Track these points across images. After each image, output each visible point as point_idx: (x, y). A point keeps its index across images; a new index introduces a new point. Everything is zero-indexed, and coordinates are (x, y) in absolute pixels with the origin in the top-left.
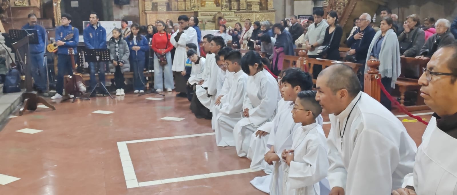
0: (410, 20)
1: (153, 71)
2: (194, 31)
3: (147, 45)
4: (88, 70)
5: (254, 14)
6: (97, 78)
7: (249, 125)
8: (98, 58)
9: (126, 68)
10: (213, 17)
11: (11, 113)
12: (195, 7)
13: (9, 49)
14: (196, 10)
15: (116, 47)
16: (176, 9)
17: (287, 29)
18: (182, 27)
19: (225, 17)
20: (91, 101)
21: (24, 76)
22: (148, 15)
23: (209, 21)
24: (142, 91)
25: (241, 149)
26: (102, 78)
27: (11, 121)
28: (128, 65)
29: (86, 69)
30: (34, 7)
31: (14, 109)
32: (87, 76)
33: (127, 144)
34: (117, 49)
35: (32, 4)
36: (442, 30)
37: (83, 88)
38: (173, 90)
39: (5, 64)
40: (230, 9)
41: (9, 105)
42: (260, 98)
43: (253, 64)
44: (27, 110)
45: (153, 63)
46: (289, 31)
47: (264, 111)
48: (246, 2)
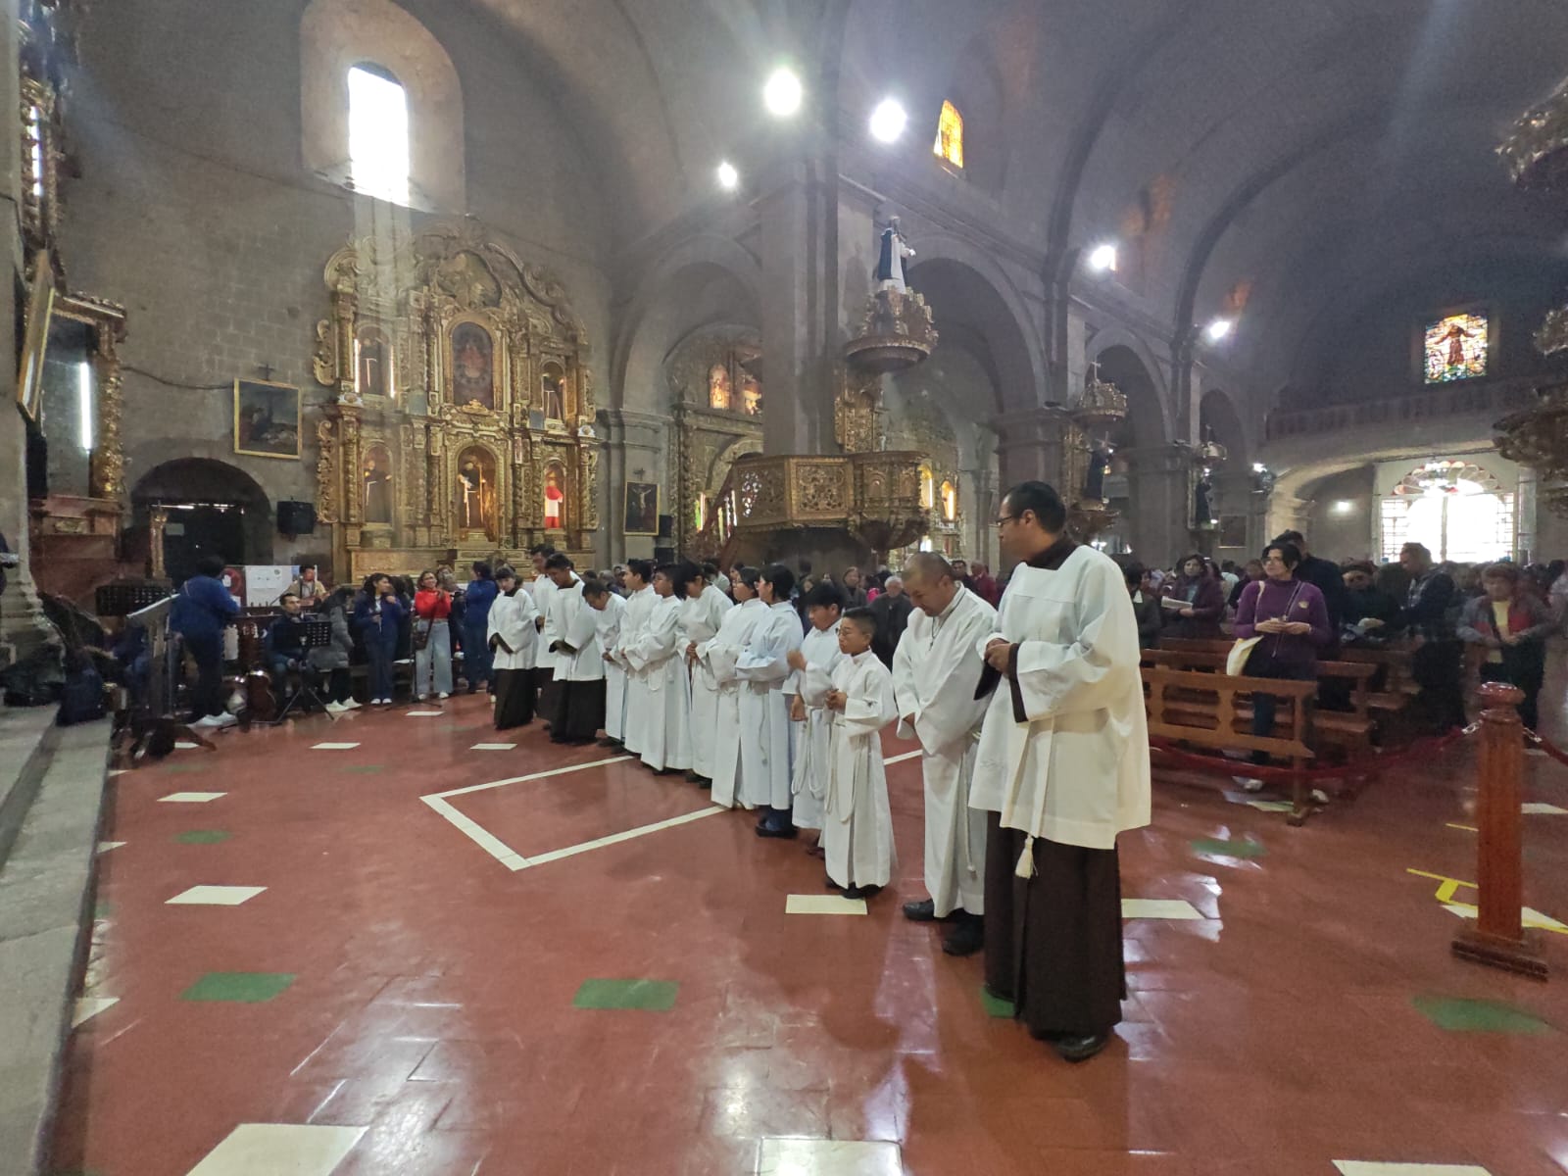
11: (113, 765)
12: (447, 540)
16: (411, 544)
19: (509, 559)
22: (353, 555)
30: (107, 536)
33: (445, 799)
35: (98, 530)
40: (515, 546)
44: (153, 757)
48: (545, 536)
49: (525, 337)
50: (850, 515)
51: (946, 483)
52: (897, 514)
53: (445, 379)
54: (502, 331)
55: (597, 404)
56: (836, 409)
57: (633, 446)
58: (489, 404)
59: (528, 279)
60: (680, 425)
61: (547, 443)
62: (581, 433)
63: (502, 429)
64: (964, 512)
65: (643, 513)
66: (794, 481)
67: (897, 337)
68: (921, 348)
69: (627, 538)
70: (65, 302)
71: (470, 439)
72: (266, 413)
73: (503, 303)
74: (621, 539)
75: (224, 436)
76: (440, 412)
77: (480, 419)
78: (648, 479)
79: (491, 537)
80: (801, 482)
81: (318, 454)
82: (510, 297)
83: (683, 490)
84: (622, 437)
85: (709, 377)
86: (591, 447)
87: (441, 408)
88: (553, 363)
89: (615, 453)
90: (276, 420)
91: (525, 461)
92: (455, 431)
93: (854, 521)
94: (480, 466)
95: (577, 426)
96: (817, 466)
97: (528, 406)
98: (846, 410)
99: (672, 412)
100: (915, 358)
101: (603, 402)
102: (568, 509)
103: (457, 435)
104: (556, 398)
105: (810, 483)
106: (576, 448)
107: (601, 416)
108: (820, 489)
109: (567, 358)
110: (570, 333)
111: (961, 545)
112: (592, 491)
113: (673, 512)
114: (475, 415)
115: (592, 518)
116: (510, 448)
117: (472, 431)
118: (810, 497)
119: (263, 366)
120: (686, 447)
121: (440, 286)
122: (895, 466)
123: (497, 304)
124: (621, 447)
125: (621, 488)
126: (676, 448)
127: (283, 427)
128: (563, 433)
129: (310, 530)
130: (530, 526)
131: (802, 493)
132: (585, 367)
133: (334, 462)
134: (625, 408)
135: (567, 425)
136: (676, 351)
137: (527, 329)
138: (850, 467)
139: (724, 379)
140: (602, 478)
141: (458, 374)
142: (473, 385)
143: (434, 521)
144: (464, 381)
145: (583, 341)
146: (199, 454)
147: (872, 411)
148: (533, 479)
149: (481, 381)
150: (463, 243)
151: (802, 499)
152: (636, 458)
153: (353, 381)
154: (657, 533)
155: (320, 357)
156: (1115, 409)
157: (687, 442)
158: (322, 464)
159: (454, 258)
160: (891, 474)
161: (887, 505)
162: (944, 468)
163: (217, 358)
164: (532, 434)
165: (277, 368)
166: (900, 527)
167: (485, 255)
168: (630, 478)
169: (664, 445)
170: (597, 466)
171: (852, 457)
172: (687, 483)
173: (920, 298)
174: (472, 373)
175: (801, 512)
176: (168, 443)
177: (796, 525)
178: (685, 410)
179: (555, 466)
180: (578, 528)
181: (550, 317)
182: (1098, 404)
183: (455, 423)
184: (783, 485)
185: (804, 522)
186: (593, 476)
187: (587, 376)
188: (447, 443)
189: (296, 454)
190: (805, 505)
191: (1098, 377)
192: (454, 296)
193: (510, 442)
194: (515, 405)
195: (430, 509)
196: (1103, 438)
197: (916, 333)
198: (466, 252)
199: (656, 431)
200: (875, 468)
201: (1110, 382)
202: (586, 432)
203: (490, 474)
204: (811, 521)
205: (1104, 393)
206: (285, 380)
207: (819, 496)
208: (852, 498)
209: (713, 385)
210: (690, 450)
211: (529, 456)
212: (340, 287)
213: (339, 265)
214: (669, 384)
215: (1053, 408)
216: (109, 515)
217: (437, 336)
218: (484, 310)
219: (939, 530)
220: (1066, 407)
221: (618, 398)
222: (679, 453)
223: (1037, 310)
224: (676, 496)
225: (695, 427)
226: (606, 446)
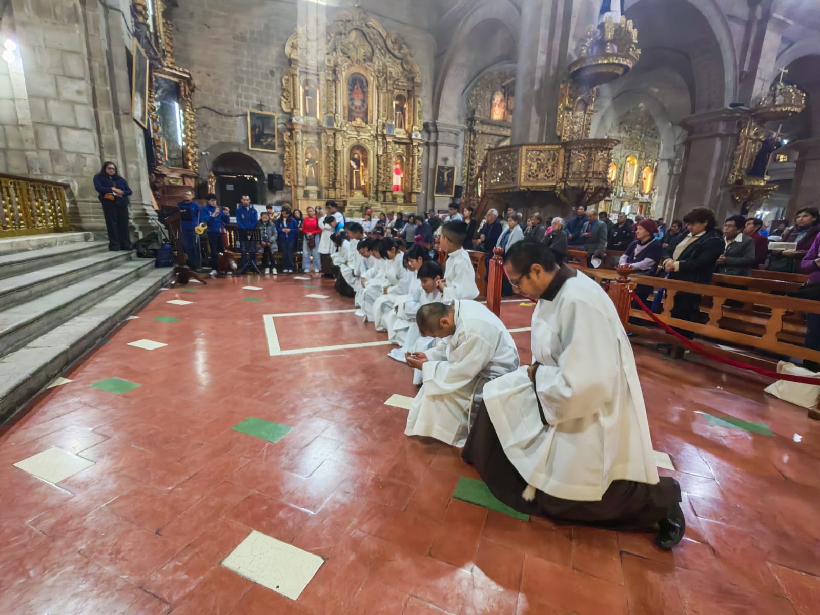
0: (534, 218)
1: (302, 252)
2: (340, 216)
3: (297, 227)
4: (239, 250)
5: (399, 206)
6: (248, 257)
7: (388, 302)
8: (249, 237)
9: (275, 248)
10: (359, 206)
11: (162, 286)
12: (344, 196)
13: (163, 226)
14: (344, 199)
15: (265, 229)
17: (427, 220)
18: (329, 212)
20: (241, 278)
21: (176, 252)
22: (300, 201)
23: (357, 210)
24: (290, 271)
25: (380, 323)
26: (253, 256)
27: (162, 293)
28: (275, 246)
29: (238, 248)
30: (189, 187)
31: (166, 282)
32: (238, 255)
33: (273, 318)
34: (266, 231)
35: (187, 184)
36: (556, 227)
37: (235, 265)
38: (320, 272)
39: (157, 239)
40: (377, 201)
41: (161, 278)
42: (398, 278)
43: (390, 249)
44: (178, 284)
45: (302, 244)
46: (429, 221)
47: (402, 290)
48: (392, 195)
49: (386, 79)
50: (557, 183)
51: (647, 168)
52: (590, 182)
53: (344, 106)
54: (373, 77)
55: (424, 119)
56: (559, 112)
57: (443, 144)
58: (365, 121)
59: (389, 43)
60: (471, 130)
61: (395, 143)
62: (413, 137)
63: (372, 135)
64: (657, 188)
65: (446, 183)
66: (524, 161)
67: (607, 56)
68: (625, 63)
69: (436, 198)
70: (164, 70)
71: (356, 141)
72: (261, 128)
73: (375, 59)
74: (433, 198)
75: (245, 141)
76: (341, 126)
77: (361, 129)
78: (450, 163)
79: (366, 195)
80: (528, 161)
81: (284, 150)
82: (378, 55)
83: (470, 171)
84: (437, 138)
85: (492, 99)
86: (419, 144)
87: (342, 124)
88: (401, 95)
89: (432, 148)
90: (266, 132)
91: (384, 153)
92: (348, 136)
93: (560, 187)
94: (361, 156)
95: (412, 132)
96: (541, 151)
97: (386, 121)
98: (566, 112)
99: (467, 123)
100: (620, 71)
101: (427, 118)
102: (405, 181)
103: (349, 139)
104: (401, 116)
105: (534, 162)
106: (411, 146)
107: (426, 126)
108: (540, 166)
109: (409, 91)
110: (411, 75)
111: (651, 209)
112: (418, 170)
113: (463, 183)
114: (358, 127)
115: (418, 186)
116: (376, 146)
117: (357, 136)
118: (534, 171)
119: (259, 103)
120: (474, 144)
121: (342, 52)
122: (594, 149)
123: (371, 60)
124: (436, 144)
125: (435, 169)
126: (468, 145)
127: (268, 136)
128: (405, 137)
129: (281, 189)
130: (384, 189)
131: (528, 169)
132: (418, 96)
133: (291, 154)
134: (440, 120)
135: (407, 132)
136: (472, 84)
137: (387, 74)
138: (562, 151)
139: (501, 101)
140: (425, 162)
141: (350, 103)
142: (358, 110)
143: (338, 185)
144: (353, 108)
145: (417, 80)
146: (235, 150)
147: (585, 113)
148: (386, 164)
149: (362, 107)
150: (354, 24)
151: (528, 172)
152: (444, 151)
153: (300, 109)
154: (453, 196)
155: (284, 97)
156: (792, 105)
157: (475, 141)
158: (286, 155)
159: (349, 33)
160: (590, 155)
161: (584, 176)
162: (647, 157)
163: (240, 100)
164: (387, 137)
165: (265, 104)
166: (590, 190)
167: (366, 30)
168: (440, 163)
169: (461, 144)
170: (422, 156)
171: (565, 145)
172: (473, 166)
173: (630, 23)
174: (358, 103)
175: (527, 180)
176: (223, 144)
177: (522, 189)
178: (475, 121)
179: (400, 156)
180: (410, 191)
181: (400, 66)
182: (777, 103)
183: (348, 131)
184: (517, 164)
185: (527, 187)
186: (420, 162)
187: (419, 102)
188: (344, 143)
189: (274, 149)
190: (530, 176)
191: (782, 81)
192: (349, 57)
193: (376, 142)
194: (379, 121)
195: (335, 179)
196: (776, 130)
197: (623, 51)
198: (356, 29)
199: (456, 134)
200: (579, 152)
201: (792, 84)
202: (416, 136)
203: (366, 161)
204: (532, 187)
205: (786, 94)
206: (269, 110)
207: (540, 170)
208: (561, 171)
209: (493, 104)
210: (476, 146)
211: (385, 150)
212: (292, 56)
213: (293, 43)
214: (467, 104)
215: (736, 108)
216: (190, 177)
217: (339, 81)
218: (364, 64)
219: (637, 199)
220: (748, 107)
221: (435, 116)
222: (470, 148)
223: (738, 30)
224: (466, 174)
225: (480, 132)
226: (428, 144)
